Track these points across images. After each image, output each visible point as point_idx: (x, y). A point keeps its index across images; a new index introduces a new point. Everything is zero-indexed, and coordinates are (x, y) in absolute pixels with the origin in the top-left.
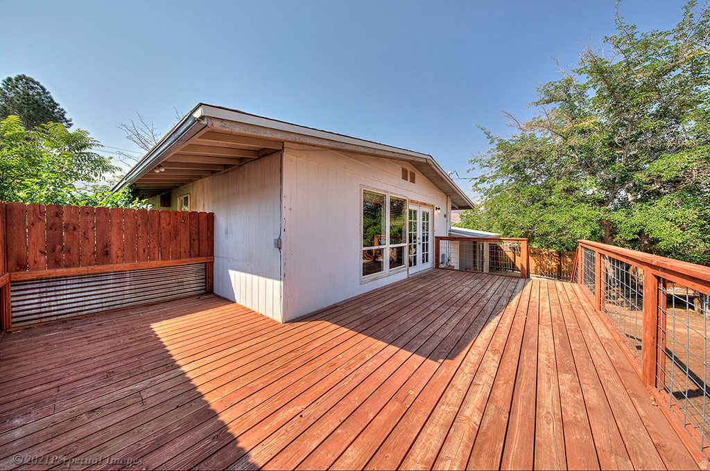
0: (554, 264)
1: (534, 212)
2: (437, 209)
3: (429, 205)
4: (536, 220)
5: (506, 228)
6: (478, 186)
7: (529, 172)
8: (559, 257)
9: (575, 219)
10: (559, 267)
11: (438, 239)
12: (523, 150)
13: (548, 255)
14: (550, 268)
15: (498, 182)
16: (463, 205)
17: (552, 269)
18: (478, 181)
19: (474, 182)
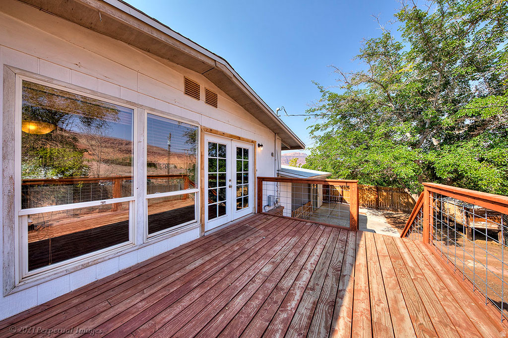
0: (373, 197)
1: (359, 154)
2: (259, 146)
3: (247, 141)
4: (361, 160)
5: (336, 167)
6: (314, 133)
7: (353, 121)
8: (377, 191)
9: (396, 159)
10: (377, 200)
11: (261, 180)
12: (349, 99)
13: (369, 190)
14: (370, 200)
15: (329, 129)
16: (294, 145)
17: (371, 201)
18: (313, 128)
19: (310, 129)
